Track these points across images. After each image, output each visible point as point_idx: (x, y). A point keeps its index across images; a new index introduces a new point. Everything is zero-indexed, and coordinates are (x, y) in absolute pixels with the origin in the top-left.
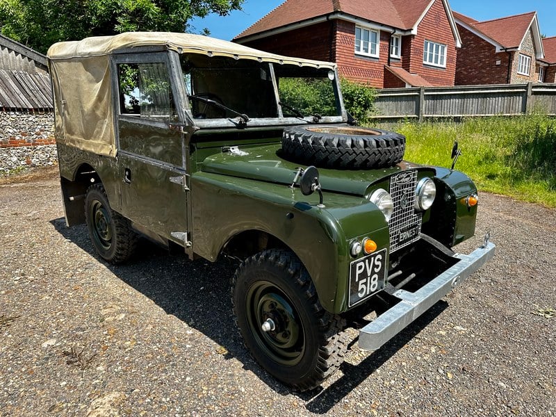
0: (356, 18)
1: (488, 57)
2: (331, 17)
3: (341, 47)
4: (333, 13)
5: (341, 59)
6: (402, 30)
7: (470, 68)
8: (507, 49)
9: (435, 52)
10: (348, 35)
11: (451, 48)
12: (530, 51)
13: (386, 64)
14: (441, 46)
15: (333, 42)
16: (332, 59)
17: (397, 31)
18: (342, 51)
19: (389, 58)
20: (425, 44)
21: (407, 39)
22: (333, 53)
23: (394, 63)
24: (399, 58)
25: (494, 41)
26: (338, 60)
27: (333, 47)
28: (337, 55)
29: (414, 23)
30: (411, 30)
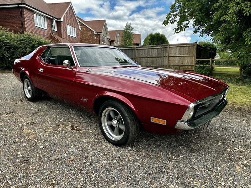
0: (34, 9)
1: (91, 35)
2: (20, 6)
3: (28, 22)
4: (22, 4)
5: (28, 27)
6: (56, 18)
7: (85, 39)
8: (98, 33)
9: (71, 30)
10: (31, 16)
11: (78, 30)
12: (105, 34)
13: (50, 33)
14: (73, 28)
15: (23, 18)
16: (23, 27)
17: (54, 19)
18: (28, 23)
19: (52, 30)
20: (67, 26)
21: (59, 23)
22: (23, 24)
23: (54, 33)
24: (57, 31)
25: (93, 29)
26: (26, 28)
27: (23, 21)
28: (26, 25)
29: (62, 16)
30: (60, 19)
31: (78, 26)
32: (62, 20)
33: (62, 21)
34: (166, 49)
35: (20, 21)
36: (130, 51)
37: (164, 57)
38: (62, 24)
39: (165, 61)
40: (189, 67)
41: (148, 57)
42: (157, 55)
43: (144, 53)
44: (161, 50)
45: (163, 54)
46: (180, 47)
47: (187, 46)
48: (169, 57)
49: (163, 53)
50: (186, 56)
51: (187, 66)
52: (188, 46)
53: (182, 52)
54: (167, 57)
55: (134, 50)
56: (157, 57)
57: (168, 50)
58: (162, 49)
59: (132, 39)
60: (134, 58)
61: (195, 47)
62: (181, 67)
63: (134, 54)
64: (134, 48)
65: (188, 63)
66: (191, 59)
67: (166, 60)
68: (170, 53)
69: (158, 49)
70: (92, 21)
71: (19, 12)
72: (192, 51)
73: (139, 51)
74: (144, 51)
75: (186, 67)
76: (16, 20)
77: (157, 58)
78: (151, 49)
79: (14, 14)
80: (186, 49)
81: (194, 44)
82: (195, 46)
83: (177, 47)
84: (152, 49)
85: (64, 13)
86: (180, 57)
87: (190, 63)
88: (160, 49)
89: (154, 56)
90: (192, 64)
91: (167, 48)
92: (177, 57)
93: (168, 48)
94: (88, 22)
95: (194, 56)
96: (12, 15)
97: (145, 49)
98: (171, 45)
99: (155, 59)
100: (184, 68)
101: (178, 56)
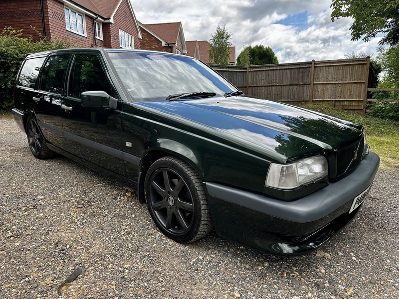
1: (157, 48)
3: (54, 22)
5: (54, 32)
6: (102, 18)
8: (169, 44)
9: (127, 39)
10: (59, 12)
11: (136, 38)
12: (180, 47)
13: (93, 43)
14: (130, 36)
15: (45, 15)
16: (46, 31)
17: (98, 18)
18: (55, 25)
19: (95, 39)
20: (120, 32)
21: (106, 26)
22: (46, 26)
23: (98, 43)
24: (102, 40)
25: (161, 38)
26: (51, 34)
27: (45, 21)
28: (50, 28)
29: (111, 14)
30: (109, 19)
31: (138, 32)
32: (112, 21)
33: (111, 23)
34: (308, 69)
35: (40, 21)
36: (238, 74)
37: (304, 84)
38: (112, 29)
39: (305, 92)
40: (354, 104)
41: (273, 86)
42: (290, 81)
43: (264, 78)
44: (299, 72)
45: (303, 80)
46: (336, 66)
47: (350, 65)
48: (314, 84)
49: (303, 77)
50: (348, 83)
51: (349, 101)
52: (352, 65)
53: (341, 76)
54: (310, 84)
55: (246, 72)
56: (291, 85)
57: (313, 73)
58: (301, 70)
59: (228, 55)
60: (246, 87)
61: (367, 67)
62: (337, 103)
63: (246, 81)
64: (246, 68)
65: (351, 95)
66: (356, 88)
67: (307, 90)
68: (316, 76)
69: (293, 71)
70: (158, 24)
71: (39, 5)
72: (360, 73)
73: (255, 73)
74: (264, 73)
75: (347, 103)
76: (33, 19)
77: (290, 87)
78: (278, 71)
79: (28, 9)
80: (349, 69)
81: (363, 61)
82: (366, 64)
83: (330, 66)
84: (279, 69)
85: (114, 8)
86: (336, 85)
87: (356, 96)
88: (296, 70)
89: (285, 83)
90: (359, 97)
91: (310, 67)
92: (330, 86)
93: (313, 68)
94: (151, 26)
95: (364, 83)
96: (25, 9)
97: (267, 70)
98: (318, 64)
99: (285, 89)
100: (343, 104)
101: (331, 82)
